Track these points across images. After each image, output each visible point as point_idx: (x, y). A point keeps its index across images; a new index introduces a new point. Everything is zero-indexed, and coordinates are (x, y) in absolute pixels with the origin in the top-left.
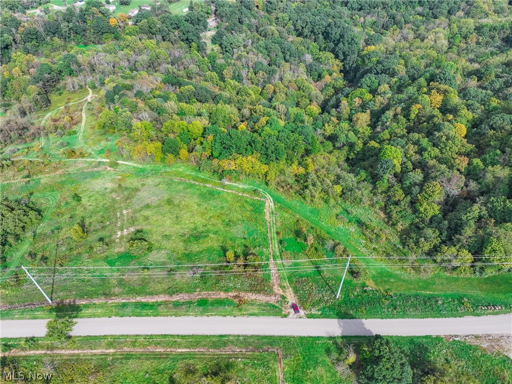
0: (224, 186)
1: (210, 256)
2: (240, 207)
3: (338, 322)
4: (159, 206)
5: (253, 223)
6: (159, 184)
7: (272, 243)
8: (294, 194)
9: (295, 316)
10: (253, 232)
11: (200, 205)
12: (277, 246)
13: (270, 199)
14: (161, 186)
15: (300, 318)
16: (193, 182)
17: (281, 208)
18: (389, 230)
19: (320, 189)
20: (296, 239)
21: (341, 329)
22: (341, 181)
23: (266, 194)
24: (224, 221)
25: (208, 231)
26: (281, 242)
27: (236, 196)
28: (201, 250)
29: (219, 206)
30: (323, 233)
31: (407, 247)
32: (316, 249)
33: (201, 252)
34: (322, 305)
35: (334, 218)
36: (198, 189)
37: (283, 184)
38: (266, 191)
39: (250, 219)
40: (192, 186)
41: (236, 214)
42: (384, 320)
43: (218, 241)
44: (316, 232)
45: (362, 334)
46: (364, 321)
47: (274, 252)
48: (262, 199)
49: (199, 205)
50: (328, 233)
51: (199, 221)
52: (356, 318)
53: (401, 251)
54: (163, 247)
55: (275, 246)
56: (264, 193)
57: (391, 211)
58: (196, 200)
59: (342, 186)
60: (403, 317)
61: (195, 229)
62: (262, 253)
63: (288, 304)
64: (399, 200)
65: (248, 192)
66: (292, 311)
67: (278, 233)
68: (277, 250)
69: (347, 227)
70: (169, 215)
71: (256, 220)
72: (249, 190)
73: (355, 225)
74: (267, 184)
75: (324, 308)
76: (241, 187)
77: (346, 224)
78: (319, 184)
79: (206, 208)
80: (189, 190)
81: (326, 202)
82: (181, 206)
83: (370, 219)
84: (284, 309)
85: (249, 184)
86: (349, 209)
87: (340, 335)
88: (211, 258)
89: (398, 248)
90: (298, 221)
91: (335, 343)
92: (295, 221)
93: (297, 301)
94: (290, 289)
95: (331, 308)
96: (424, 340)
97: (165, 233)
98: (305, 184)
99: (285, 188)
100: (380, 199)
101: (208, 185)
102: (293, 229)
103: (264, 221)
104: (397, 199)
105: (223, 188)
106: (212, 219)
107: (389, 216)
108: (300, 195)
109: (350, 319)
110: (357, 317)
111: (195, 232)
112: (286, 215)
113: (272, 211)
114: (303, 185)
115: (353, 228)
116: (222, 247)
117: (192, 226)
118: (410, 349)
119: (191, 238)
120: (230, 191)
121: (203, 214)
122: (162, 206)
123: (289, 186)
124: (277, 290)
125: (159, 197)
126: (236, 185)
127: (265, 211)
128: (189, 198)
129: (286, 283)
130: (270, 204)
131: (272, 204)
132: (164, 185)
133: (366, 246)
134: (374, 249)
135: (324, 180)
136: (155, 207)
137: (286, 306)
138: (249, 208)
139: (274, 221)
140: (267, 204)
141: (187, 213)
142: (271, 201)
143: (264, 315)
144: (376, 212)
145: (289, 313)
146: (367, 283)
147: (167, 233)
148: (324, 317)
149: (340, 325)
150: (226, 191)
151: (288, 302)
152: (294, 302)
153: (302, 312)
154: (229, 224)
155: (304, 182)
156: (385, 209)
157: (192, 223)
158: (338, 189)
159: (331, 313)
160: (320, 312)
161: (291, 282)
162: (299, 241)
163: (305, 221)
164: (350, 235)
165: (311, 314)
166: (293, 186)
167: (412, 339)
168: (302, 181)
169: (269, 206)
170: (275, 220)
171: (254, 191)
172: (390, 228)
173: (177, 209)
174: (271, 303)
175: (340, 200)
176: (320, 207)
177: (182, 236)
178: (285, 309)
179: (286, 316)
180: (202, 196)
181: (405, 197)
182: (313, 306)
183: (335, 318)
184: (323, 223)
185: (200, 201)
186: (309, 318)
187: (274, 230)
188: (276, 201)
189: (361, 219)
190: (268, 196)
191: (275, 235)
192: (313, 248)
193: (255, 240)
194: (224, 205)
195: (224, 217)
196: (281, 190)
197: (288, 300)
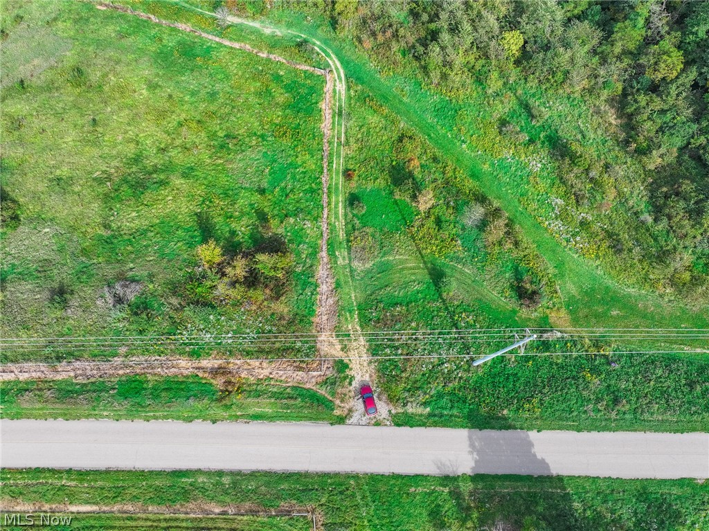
0: (223, 30)
1: (166, 246)
2: (259, 94)
3: (470, 438)
4: (50, 87)
5: (286, 142)
6: (55, 19)
7: (329, 204)
8: (399, 57)
9: (365, 420)
10: (283, 171)
11: (157, 86)
12: (341, 211)
13: (337, 69)
14: (60, 25)
15: (377, 424)
16: (143, 15)
17: (363, 99)
18: (625, 168)
19: (469, 40)
20: (392, 193)
21: (475, 456)
22: (523, 19)
23: (328, 55)
24: (213, 136)
25: (169, 168)
26: (353, 200)
27: (251, 59)
28: (145, 223)
29: (203, 92)
30: (461, 174)
31: (665, 220)
32: (438, 222)
33: (144, 233)
34: (435, 388)
35: (493, 131)
36: (153, 38)
37: (377, 26)
38: (330, 47)
39: (280, 131)
40: (141, 26)
41: (246, 116)
42: (585, 435)
43: (191, 197)
44: (444, 173)
45: (523, 471)
46: (533, 435)
47: (332, 230)
48: (318, 72)
49: (152, 86)
50: (473, 175)
51: (150, 134)
52: (515, 428)
53: (648, 230)
54: (49, 215)
55: (336, 214)
56: (324, 51)
57: (638, 111)
58: (146, 70)
59: (524, 33)
60: (631, 428)
61: (137, 159)
62: (299, 236)
63: (350, 384)
64: (664, 79)
65: (285, 49)
66: (359, 405)
67: (348, 174)
68: (340, 224)
69: (523, 156)
70: (72, 116)
71: (296, 132)
72: (285, 43)
73: (544, 153)
74: (334, 23)
75: (440, 396)
76: (268, 31)
77: (522, 149)
78: (467, 27)
79: (170, 96)
80: (131, 39)
81: (480, 79)
82: (106, 88)
83: (581, 132)
84: (338, 402)
85: (290, 25)
86: (534, 103)
87: (469, 472)
88: (167, 251)
89: (643, 222)
90: (400, 140)
91: (456, 494)
92: (395, 137)
93: (374, 377)
94: (362, 341)
95: (456, 399)
96: (675, 491)
97: (58, 172)
98: (433, 26)
99: (380, 38)
100: (615, 74)
101: (181, 26)
102: (387, 162)
103: (317, 136)
104: (660, 76)
105: (220, 35)
106: (184, 129)
107: (630, 125)
108: (417, 58)
109: (500, 429)
110: (518, 424)
111: (134, 169)
112: (373, 119)
113: (340, 107)
114: (428, 29)
115: (538, 162)
116: (198, 215)
117: (131, 150)
118: (636, 513)
119: (125, 187)
120: (237, 45)
121: (162, 115)
122: (57, 89)
123: (389, 34)
124: (329, 345)
125: (52, 61)
126: (256, 24)
127: (322, 105)
128: (128, 64)
129: (352, 324)
130: (336, 86)
131: (341, 87)
132: (68, 24)
133: (563, 216)
134: (584, 224)
135: (479, 16)
136: (42, 89)
137: (344, 391)
138: (281, 97)
139: (343, 139)
140: (329, 87)
141: (120, 109)
142: (339, 76)
143: (286, 418)
144: (598, 112)
145: (350, 410)
146: (553, 316)
147: (64, 172)
148: (435, 425)
149: (472, 445)
150: (227, 43)
151: (352, 378)
152: (367, 378)
153: (383, 408)
154: (226, 144)
155: (431, 21)
156: (621, 102)
157: (130, 141)
158: (513, 42)
159: (455, 412)
160: (428, 409)
161: (365, 321)
162: (397, 197)
163: (421, 137)
164: (528, 183)
165: (405, 414)
166: (402, 32)
167: (644, 488)
168: (425, 17)
169: (334, 91)
170: (346, 133)
171: (299, 45)
172: (629, 160)
173: (97, 99)
174: (308, 386)
175: (514, 73)
176: (462, 97)
177: (100, 181)
178: (342, 401)
179: (341, 420)
180: (164, 58)
181: (683, 70)
182: (414, 389)
183: (462, 427)
184: (464, 146)
185: (157, 75)
186: (398, 425)
187: (339, 164)
188: (353, 77)
189: (560, 133)
190: (334, 62)
191: (341, 179)
192: (432, 218)
193: (287, 196)
194: (218, 87)
195: (214, 125)
196: (368, 43)
197: (352, 373)
